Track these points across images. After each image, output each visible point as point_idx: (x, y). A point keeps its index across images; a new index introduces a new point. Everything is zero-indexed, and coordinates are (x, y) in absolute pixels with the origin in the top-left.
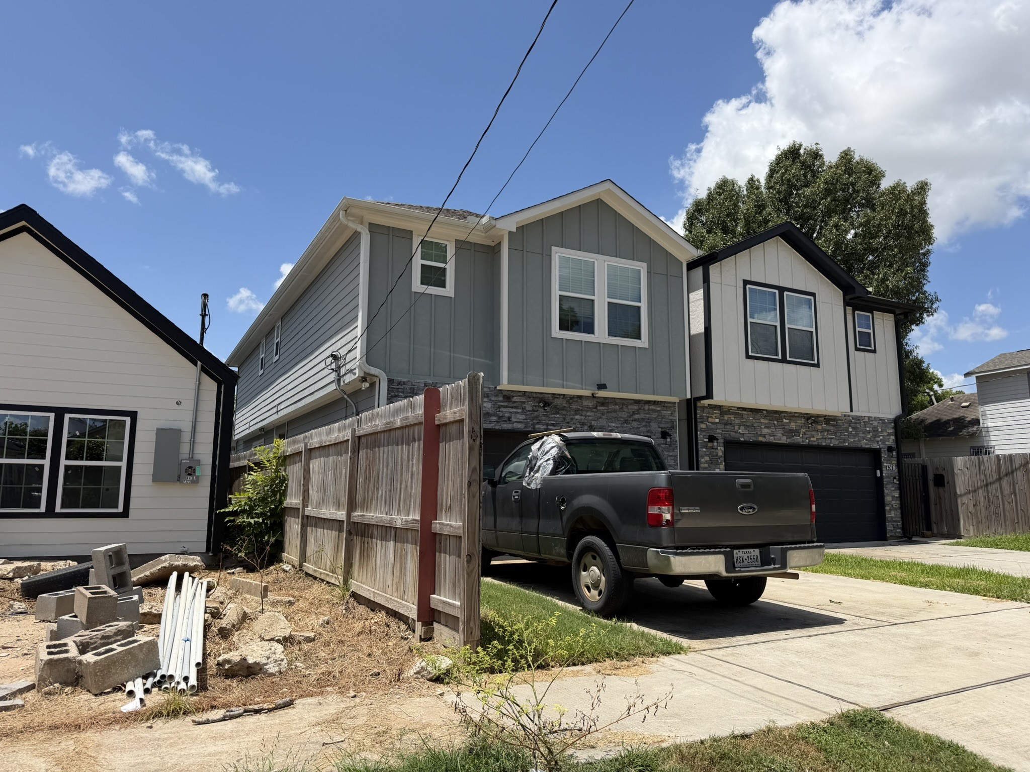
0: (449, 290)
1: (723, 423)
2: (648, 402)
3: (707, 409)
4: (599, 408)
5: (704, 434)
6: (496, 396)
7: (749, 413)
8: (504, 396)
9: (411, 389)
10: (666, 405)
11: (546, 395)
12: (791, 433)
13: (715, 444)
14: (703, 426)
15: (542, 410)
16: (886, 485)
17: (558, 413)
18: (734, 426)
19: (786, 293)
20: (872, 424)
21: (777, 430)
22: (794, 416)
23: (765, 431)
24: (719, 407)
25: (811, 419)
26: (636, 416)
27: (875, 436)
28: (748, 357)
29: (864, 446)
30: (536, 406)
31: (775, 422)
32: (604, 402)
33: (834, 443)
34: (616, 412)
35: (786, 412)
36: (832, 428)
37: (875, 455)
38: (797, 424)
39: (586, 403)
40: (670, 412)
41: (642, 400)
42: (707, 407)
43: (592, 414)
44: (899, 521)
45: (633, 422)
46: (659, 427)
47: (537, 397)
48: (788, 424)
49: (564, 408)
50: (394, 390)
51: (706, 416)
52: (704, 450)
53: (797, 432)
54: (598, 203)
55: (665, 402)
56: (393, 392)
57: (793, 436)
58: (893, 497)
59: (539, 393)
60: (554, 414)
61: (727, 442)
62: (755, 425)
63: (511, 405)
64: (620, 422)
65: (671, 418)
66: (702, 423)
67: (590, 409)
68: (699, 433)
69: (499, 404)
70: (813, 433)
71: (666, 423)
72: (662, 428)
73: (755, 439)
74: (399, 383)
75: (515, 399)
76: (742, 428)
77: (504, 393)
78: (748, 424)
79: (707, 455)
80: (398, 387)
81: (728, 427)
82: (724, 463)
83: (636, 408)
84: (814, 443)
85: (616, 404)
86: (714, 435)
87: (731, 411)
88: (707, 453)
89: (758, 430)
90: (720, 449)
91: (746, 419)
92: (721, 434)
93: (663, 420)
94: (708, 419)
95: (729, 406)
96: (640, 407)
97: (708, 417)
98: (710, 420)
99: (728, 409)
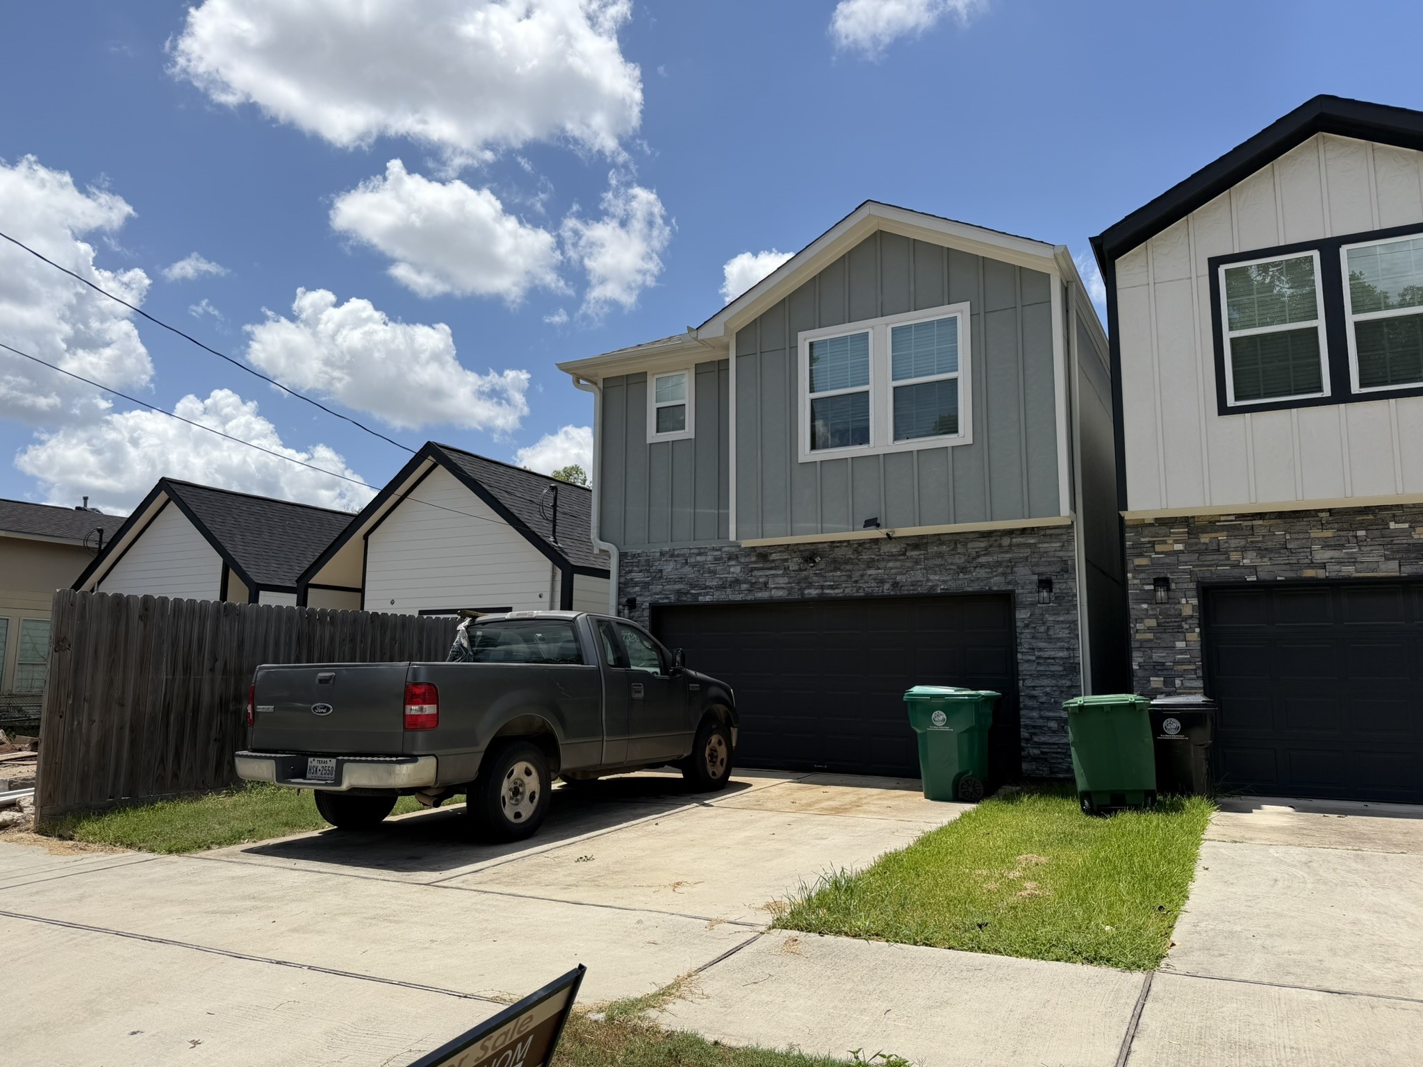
1: (1194, 552)
3: (1152, 529)
5: (1142, 576)
7: (1271, 522)
9: (646, 561)
14: (1138, 561)
15: (811, 567)
18: (1226, 553)
21: (1363, 548)
23: (1321, 555)
24: (1185, 521)
26: (983, 560)
28: (1223, 410)
30: (805, 563)
31: (1361, 533)
34: (942, 557)
40: (1058, 544)
42: (1151, 525)
45: (977, 570)
46: (1034, 574)
47: (806, 551)
49: (848, 561)
50: (629, 564)
51: (1149, 542)
52: (1145, 606)
55: (1048, 528)
56: (628, 566)
59: (809, 544)
60: (832, 571)
61: (1204, 588)
62: (1288, 546)
63: (768, 565)
64: (952, 572)
65: (1061, 554)
66: (1140, 555)
67: (893, 557)
68: (1129, 575)
69: (751, 566)
73: (1292, 575)
76: (1252, 554)
77: (759, 551)
78: (1269, 545)
79: (1149, 617)
80: (630, 561)
81: (1210, 558)
82: (1197, 630)
83: (982, 545)
85: (942, 543)
86: (1169, 576)
87: (1217, 524)
88: (1150, 612)
89: (1303, 554)
90: (1187, 602)
91: (1264, 536)
92: (1191, 572)
93: (1043, 559)
94: (1153, 547)
95: (1212, 516)
96: (991, 543)
97: (1153, 544)
98: (1158, 548)
99: (1210, 522)
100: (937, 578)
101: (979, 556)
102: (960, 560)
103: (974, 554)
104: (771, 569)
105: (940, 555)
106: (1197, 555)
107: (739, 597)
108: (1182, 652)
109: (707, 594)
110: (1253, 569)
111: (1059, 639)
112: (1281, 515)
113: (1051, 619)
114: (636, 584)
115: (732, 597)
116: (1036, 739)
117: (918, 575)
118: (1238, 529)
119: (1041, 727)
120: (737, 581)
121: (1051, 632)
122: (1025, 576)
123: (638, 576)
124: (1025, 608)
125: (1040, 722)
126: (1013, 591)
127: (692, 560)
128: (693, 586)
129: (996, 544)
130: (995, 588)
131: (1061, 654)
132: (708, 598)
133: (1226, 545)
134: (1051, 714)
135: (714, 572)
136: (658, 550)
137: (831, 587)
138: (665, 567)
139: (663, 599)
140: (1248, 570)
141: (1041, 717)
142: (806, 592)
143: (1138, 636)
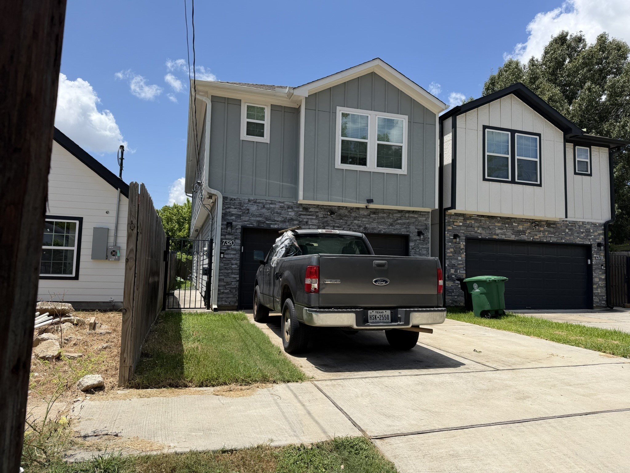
0: (266, 138)
1: (465, 226)
2: (409, 212)
3: (453, 217)
4: (371, 216)
5: (450, 233)
6: (298, 207)
7: (486, 219)
8: (304, 208)
9: (239, 203)
10: (422, 213)
11: (333, 207)
12: (519, 232)
13: (458, 240)
14: (450, 228)
15: (330, 217)
16: (595, 270)
17: (342, 219)
18: (474, 228)
19: (516, 134)
20: (585, 227)
21: (508, 230)
22: (522, 221)
23: (498, 231)
24: (463, 215)
25: (535, 223)
26: (399, 221)
27: (588, 235)
28: (484, 179)
29: (578, 242)
30: (326, 214)
31: (507, 225)
32: (376, 211)
33: (553, 240)
34: (384, 219)
35: (516, 218)
36: (552, 230)
37: (588, 248)
38: (524, 227)
39: (362, 212)
40: (425, 218)
41: (404, 210)
42: (453, 215)
43: (367, 220)
44: (604, 296)
45: (397, 225)
46: (416, 229)
47: (327, 209)
48: (517, 227)
49: (346, 216)
50: (228, 204)
51: (452, 221)
52: (450, 244)
53: (524, 232)
54: (373, 75)
55: (421, 212)
56: (227, 205)
57: (520, 235)
58: (600, 279)
59: (328, 206)
60: (338, 219)
61: (468, 239)
62: (490, 227)
63: (308, 213)
64: (387, 225)
65: (425, 222)
66: (449, 226)
67: (365, 216)
68: (446, 232)
69: (300, 213)
70: (536, 233)
71: (422, 225)
72: (418, 229)
73: (490, 237)
74: (231, 199)
75: (311, 210)
76: (480, 229)
77: (304, 206)
78: (485, 226)
79: (451, 248)
80: (230, 202)
81: (469, 229)
82: (465, 253)
83: (399, 215)
84: (537, 240)
85: (384, 213)
86: (457, 234)
87: (472, 217)
88: (452, 246)
89: (493, 230)
90: (462, 244)
91: (484, 223)
92: (464, 233)
93: (420, 224)
95: (471, 214)
96: (402, 215)
97: (454, 222)
98: (455, 224)
99: (470, 217)
100: (382, 227)
101: (397, 220)
102: (390, 221)
104: (309, 215)
108: (460, 261)
109: (276, 224)
112: (489, 217)
113: (421, 246)
114: (232, 215)
117: (374, 225)
118: (477, 220)
120: (292, 220)
121: (420, 252)
122: (413, 230)
123: (234, 211)
124: (412, 242)
126: (409, 235)
127: (268, 206)
128: (267, 219)
129: (404, 216)
130: (403, 233)
133: (474, 225)
135: (280, 214)
136: (247, 198)
138: (251, 208)
139: (249, 224)
140: (479, 234)
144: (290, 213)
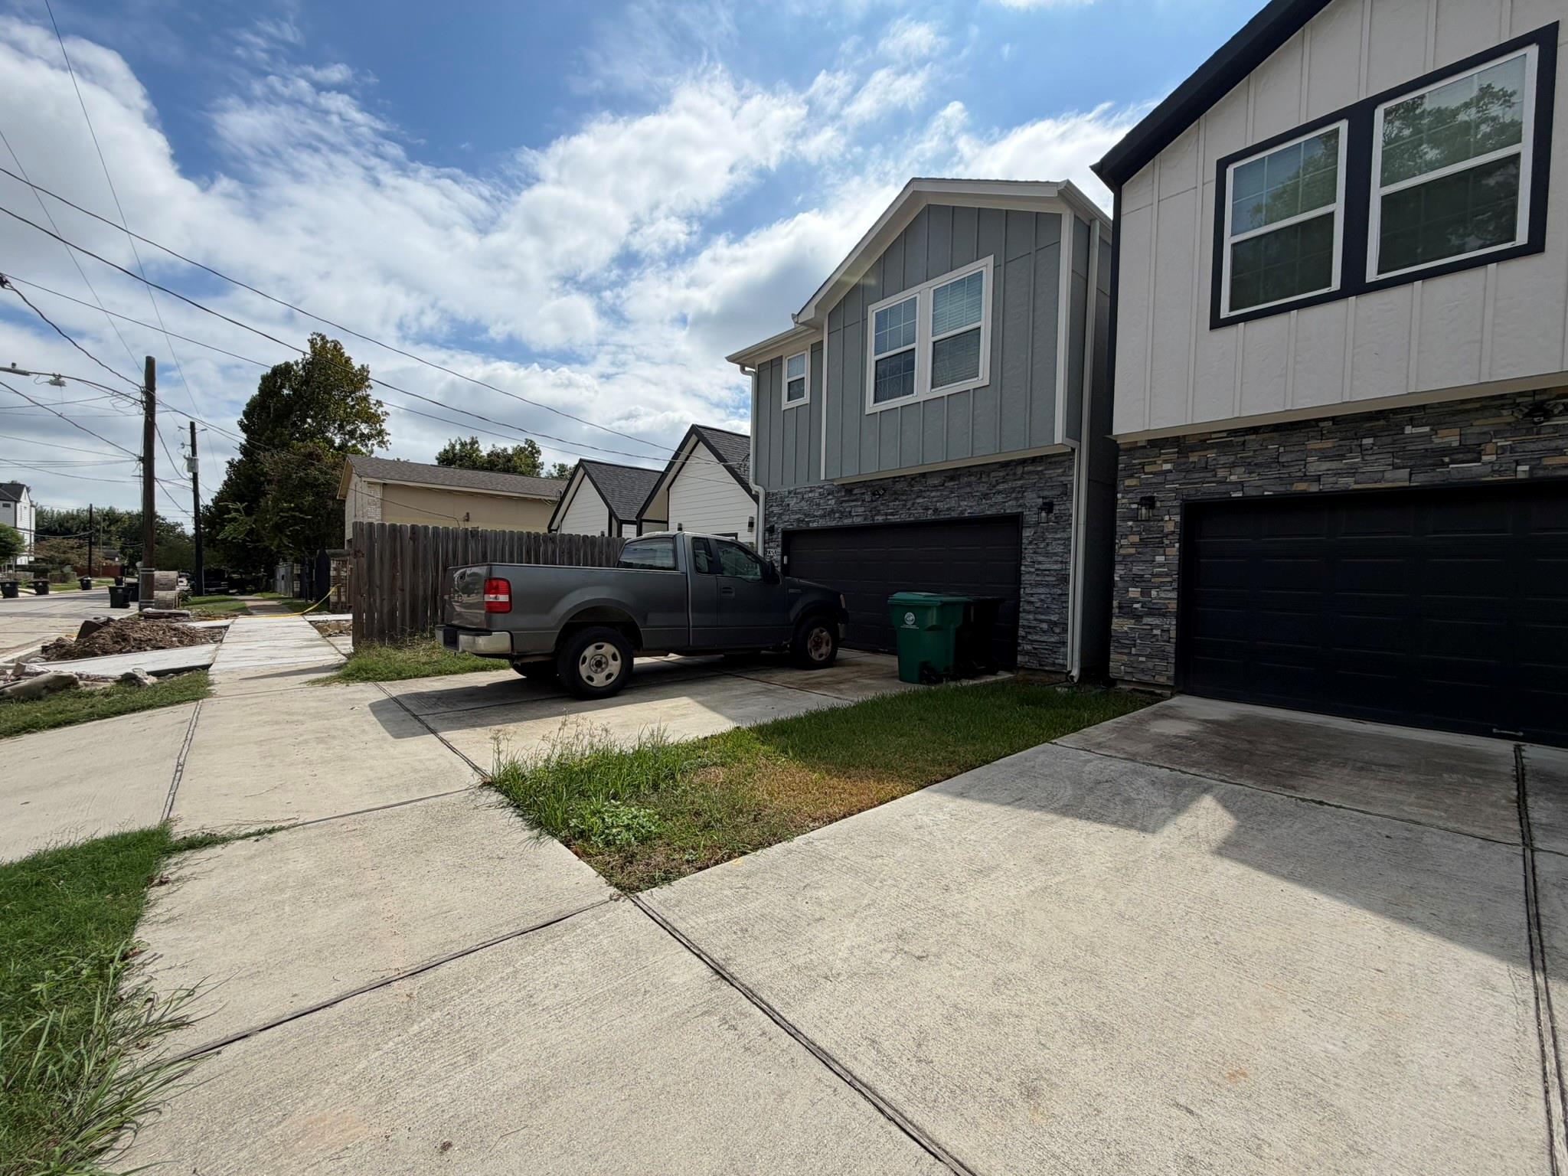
0: (806, 398)
1: (1181, 471)
2: (1023, 462)
3: (1144, 451)
4: (947, 484)
5: (1132, 495)
7: (1267, 435)
9: (780, 497)
14: (1132, 482)
18: (1214, 470)
19: (1381, 109)
22: (1454, 412)
24: (1175, 441)
26: (1000, 487)
28: (1217, 325)
31: (1368, 440)
32: (955, 474)
39: (931, 481)
40: (1060, 470)
41: (1013, 461)
42: (1144, 447)
45: (996, 496)
46: (1039, 497)
47: (876, 484)
48: (1427, 436)
51: (1140, 464)
52: (1130, 523)
53: (1468, 451)
57: (1444, 465)
62: (1283, 460)
66: (1131, 476)
68: (1119, 496)
71: (1052, 488)
72: (1043, 498)
73: (1282, 489)
76: (1240, 470)
79: (1135, 533)
80: (771, 498)
81: (1197, 475)
82: (1177, 545)
85: (971, 474)
86: (1155, 495)
87: (1208, 442)
89: (1297, 467)
90: (1170, 520)
91: (1255, 451)
92: (1177, 491)
93: (1047, 484)
94: (1143, 468)
95: (1206, 433)
96: (1009, 471)
99: (1201, 440)
100: (966, 504)
101: (998, 484)
102: (983, 488)
103: (994, 482)
104: (853, 501)
105: (969, 485)
106: (1184, 474)
107: (833, 524)
108: (1161, 565)
109: (814, 521)
110: (1241, 485)
111: (1056, 554)
112: (1277, 428)
113: (1050, 536)
114: (774, 515)
115: (829, 524)
116: (1030, 637)
117: (953, 503)
118: (1229, 446)
119: (1035, 627)
120: (833, 511)
121: (1049, 548)
122: (1033, 499)
123: (776, 510)
124: (1029, 527)
125: (1034, 623)
126: (1022, 513)
127: (806, 496)
128: (806, 515)
129: (1011, 473)
130: (1008, 511)
131: (1055, 567)
132: (815, 525)
133: (1215, 462)
134: (1043, 617)
135: (818, 505)
136: (786, 490)
137: (892, 514)
138: (791, 502)
139: (789, 525)
140: (1233, 486)
141: (1035, 620)
142: (876, 518)
143: (1122, 551)
144: (830, 502)
